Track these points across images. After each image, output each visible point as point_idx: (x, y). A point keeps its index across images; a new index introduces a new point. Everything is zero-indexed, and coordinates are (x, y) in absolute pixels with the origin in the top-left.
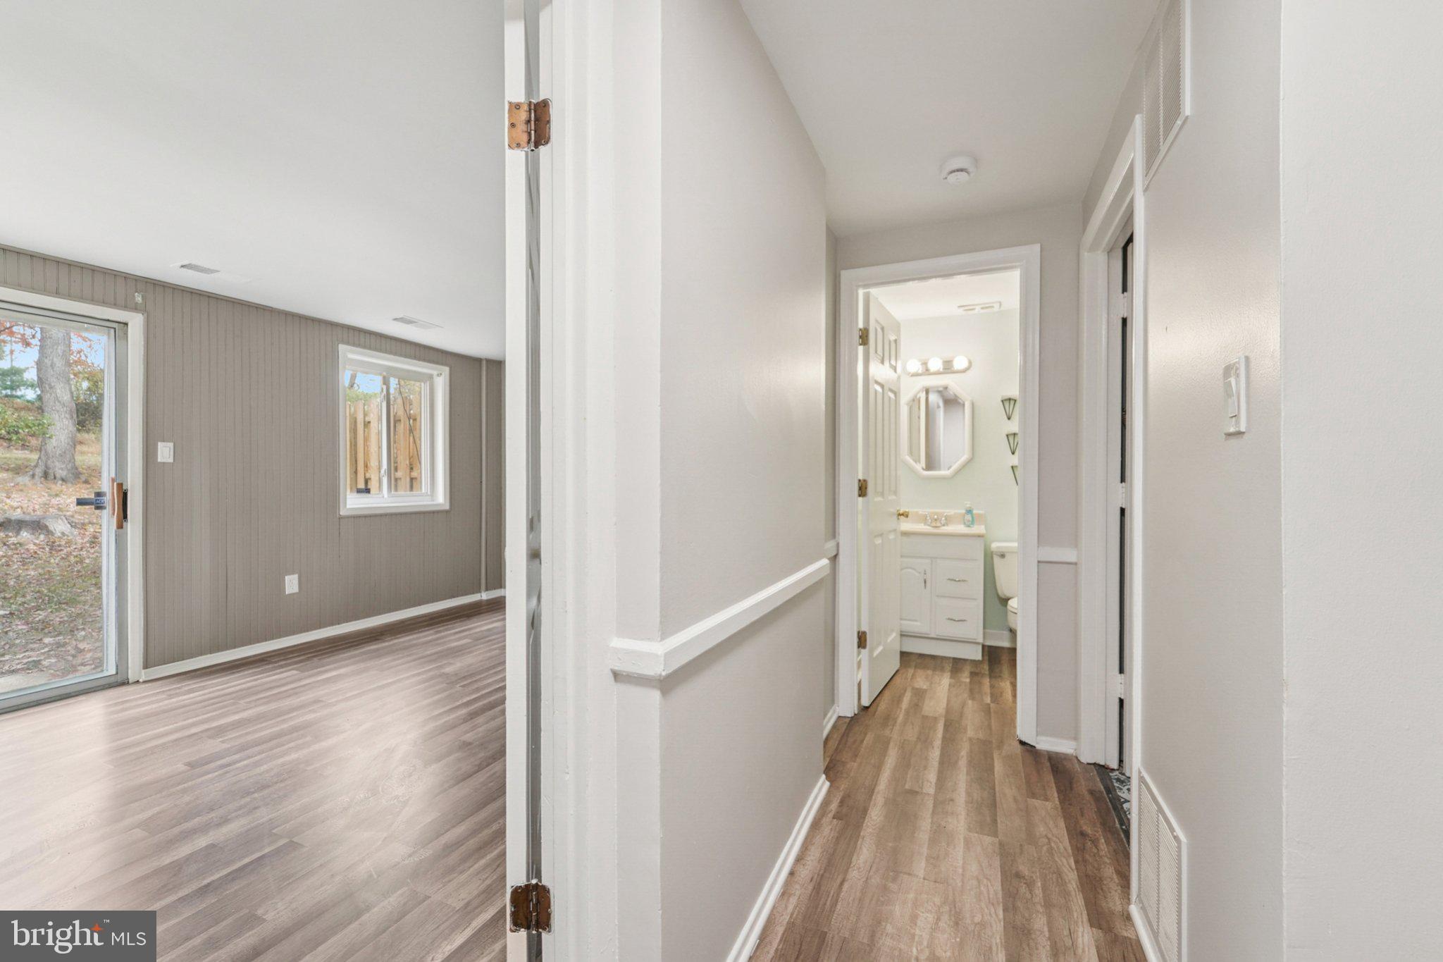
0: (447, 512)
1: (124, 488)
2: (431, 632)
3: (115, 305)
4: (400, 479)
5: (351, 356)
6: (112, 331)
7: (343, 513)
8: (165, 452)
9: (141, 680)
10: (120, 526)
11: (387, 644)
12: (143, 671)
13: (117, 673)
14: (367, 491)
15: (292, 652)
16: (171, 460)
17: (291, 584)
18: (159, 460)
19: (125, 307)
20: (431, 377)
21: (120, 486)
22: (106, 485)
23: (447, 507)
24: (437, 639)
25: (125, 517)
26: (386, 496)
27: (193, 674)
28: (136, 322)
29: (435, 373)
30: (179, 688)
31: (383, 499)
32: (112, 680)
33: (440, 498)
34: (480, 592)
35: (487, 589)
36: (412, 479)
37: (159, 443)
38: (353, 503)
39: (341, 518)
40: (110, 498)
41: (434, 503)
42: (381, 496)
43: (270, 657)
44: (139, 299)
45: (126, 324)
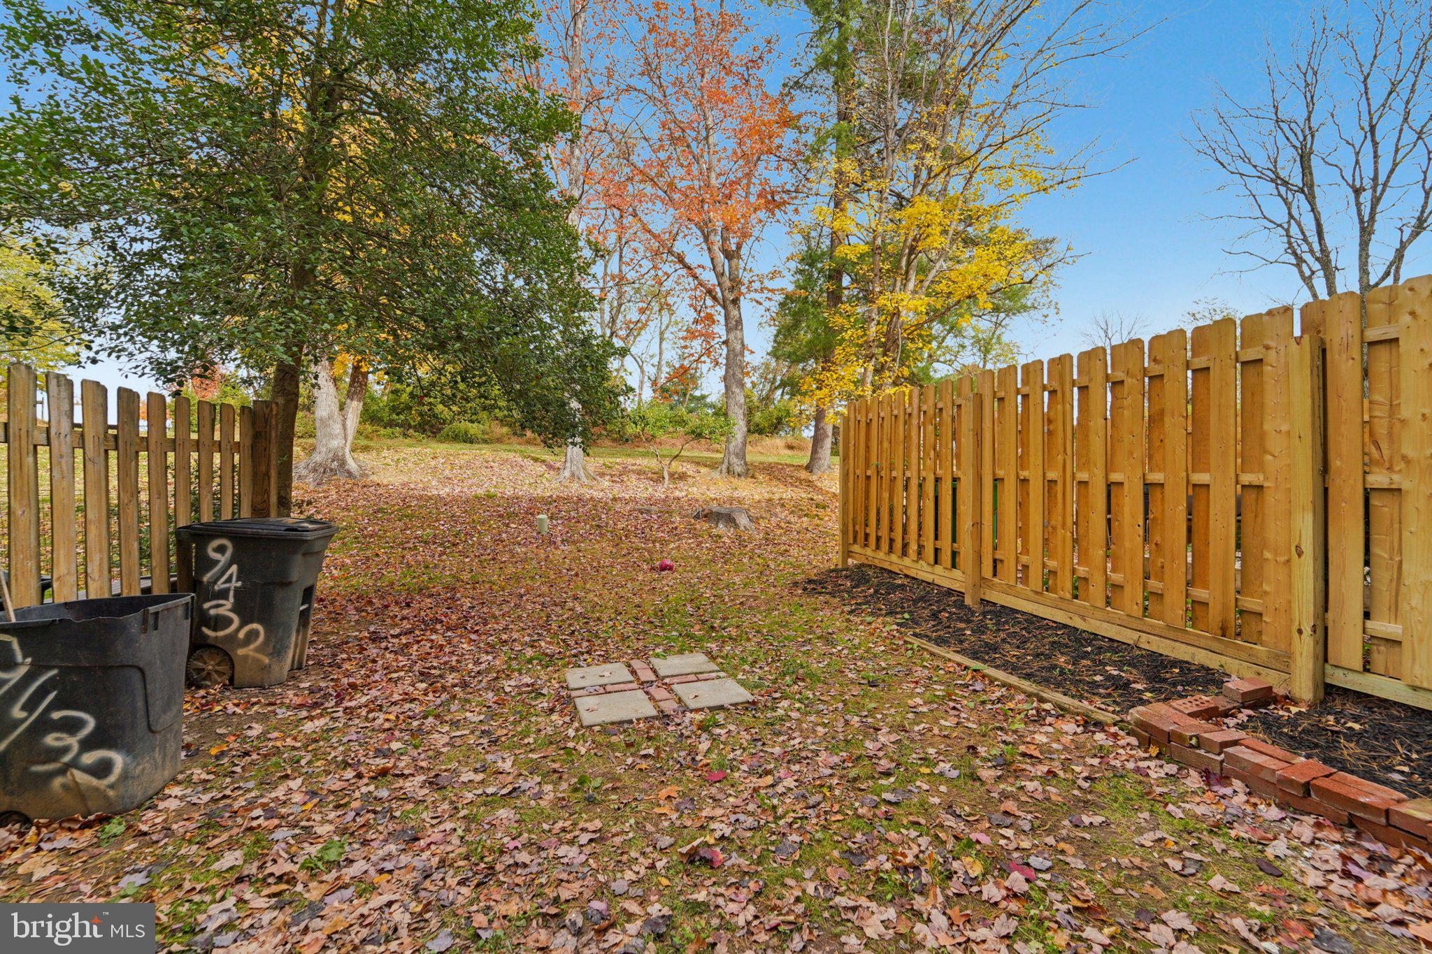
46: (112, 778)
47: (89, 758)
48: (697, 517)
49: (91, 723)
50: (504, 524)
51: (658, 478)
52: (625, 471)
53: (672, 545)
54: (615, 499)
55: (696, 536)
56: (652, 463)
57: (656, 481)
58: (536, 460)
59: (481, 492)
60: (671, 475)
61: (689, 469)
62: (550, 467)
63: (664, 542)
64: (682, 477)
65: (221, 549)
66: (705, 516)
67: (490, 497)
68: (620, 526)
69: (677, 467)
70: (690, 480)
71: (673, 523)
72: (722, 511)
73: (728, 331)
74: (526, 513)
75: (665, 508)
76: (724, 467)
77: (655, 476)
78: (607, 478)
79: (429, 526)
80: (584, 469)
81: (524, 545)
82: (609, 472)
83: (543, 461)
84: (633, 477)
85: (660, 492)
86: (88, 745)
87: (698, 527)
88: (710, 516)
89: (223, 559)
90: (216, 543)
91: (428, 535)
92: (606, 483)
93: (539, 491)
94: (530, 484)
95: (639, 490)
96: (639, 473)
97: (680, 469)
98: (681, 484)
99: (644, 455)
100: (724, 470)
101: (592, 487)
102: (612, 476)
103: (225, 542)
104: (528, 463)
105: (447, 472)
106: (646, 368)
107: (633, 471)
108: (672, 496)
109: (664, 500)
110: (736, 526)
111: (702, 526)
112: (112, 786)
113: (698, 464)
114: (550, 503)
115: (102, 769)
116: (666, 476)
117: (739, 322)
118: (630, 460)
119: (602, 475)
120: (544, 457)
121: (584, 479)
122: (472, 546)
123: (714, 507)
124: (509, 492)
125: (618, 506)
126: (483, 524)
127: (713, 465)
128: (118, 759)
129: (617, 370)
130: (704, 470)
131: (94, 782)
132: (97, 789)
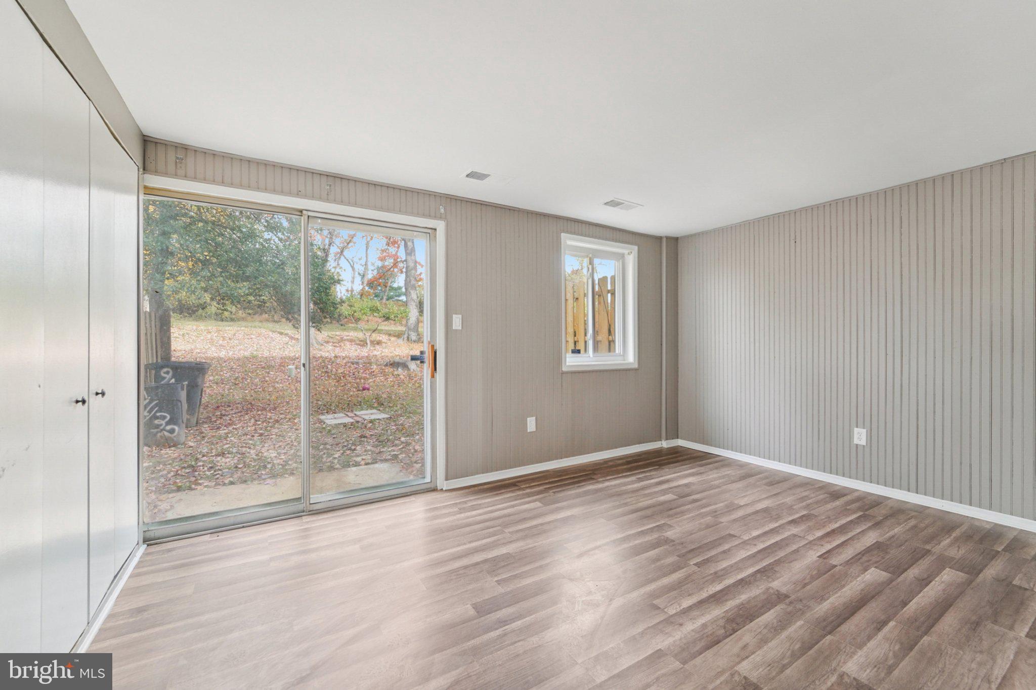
0: (636, 370)
1: (435, 348)
2: (633, 478)
3: (429, 216)
4: (601, 341)
5: (569, 243)
6: (428, 235)
7: (564, 369)
8: (457, 322)
9: (444, 489)
10: (433, 376)
11: (600, 486)
12: (445, 482)
13: (431, 482)
14: (579, 352)
15: (533, 480)
16: (460, 328)
17: (531, 424)
18: (454, 328)
19: (435, 217)
20: (622, 256)
21: (433, 346)
22: (425, 347)
23: (636, 366)
24: (643, 488)
25: (435, 369)
26: (591, 356)
27: (473, 489)
28: (440, 226)
29: (626, 252)
30: (465, 502)
31: (589, 359)
32: (428, 486)
33: (631, 358)
34: (661, 441)
35: (667, 439)
36: (610, 342)
37: (454, 315)
38: (571, 361)
39: (563, 373)
40: (428, 357)
41: (626, 362)
42: (587, 355)
43: (519, 482)
44: (442, 211)
45: (435, 229)
46: (175, 434)
47: (168, 428)
48: (386, 365)
49: (168, 417)
50: (266, 372)
51: (363, 343)
52: (342, 340)
53: (371, 380)
54: (336, 357)
55: (385, 375)
56: (360, 335)
57: (362, 346)
58: (281, 334)
59: (247, 354)
60: (372, 342)
61: (383, 338)
62: (292, 338)
63: (365, 379)
64: (379, 343)
65: (167, 373)
66: (391, 365)
67: (254, 357)
68: (340, 371)
69: (375, 336)
70: (384, 345)
71: (371, 369)
72: (401, 361)
73: (407, 254)
74: (280, 365)
75: (367, 361)
76: (406, 336)
77: (362, 343)
78: (331, 344)
79: (217, 374)
80: (316, 339)
81: (281, 383)
82: (332, 340)
83: (287, 334)
84: (348, 343)
85: (364, 352)
86: (168, 423)
87: (387, 370)
88: (394, 364)
89: (168, 377)
90: (165, 370)
91: (218, 379)
92: (330, 347)
93: (286, 353)
94: (280, 349)
95: (352, 351)
96: (351, 341)
97: (378, 338)
98: (378, 347)
99: (355, 329)
100: (406, 339)
101: (321, 350)
102: (333, 343)
103: (169, 370)
104: (276, 336)
105: (221, 342)
106: (356, 266)
107: (348, 340)
108: (372, 354)
109: (367, 357)
110: (409, 369)
111: (389, 370)
112: (175, 437)
113: (390, 335)
114: (295, 360)
115: (172, 431)
116: (368, 342)
117: (413, 250)
118: (346, 333)
119: (327, 342)
120: (286, 332)
121: (316, 345)
122: (248, 384)
123: (397, 359)
124: (266, 354)
125: (338, 361)
126: (252, 372)
127: (399, 335)
128: (176, 428)
129: (335, 268)
130: (393, 339)
131: (170, 435)
132: (170, 437)
